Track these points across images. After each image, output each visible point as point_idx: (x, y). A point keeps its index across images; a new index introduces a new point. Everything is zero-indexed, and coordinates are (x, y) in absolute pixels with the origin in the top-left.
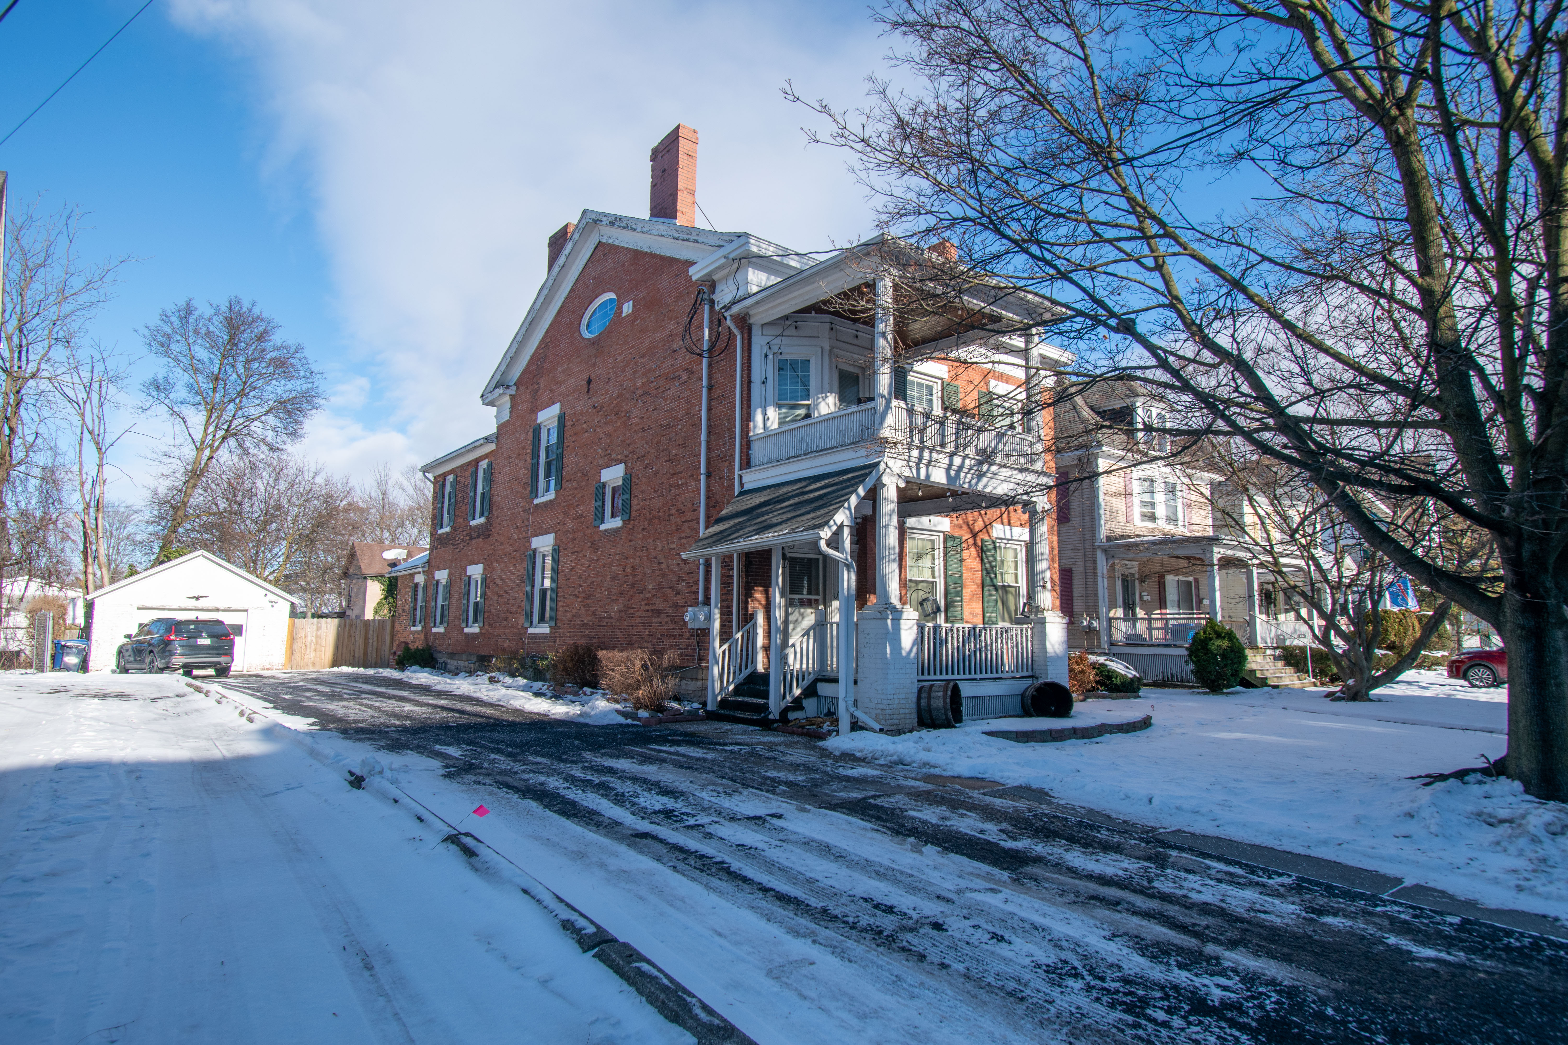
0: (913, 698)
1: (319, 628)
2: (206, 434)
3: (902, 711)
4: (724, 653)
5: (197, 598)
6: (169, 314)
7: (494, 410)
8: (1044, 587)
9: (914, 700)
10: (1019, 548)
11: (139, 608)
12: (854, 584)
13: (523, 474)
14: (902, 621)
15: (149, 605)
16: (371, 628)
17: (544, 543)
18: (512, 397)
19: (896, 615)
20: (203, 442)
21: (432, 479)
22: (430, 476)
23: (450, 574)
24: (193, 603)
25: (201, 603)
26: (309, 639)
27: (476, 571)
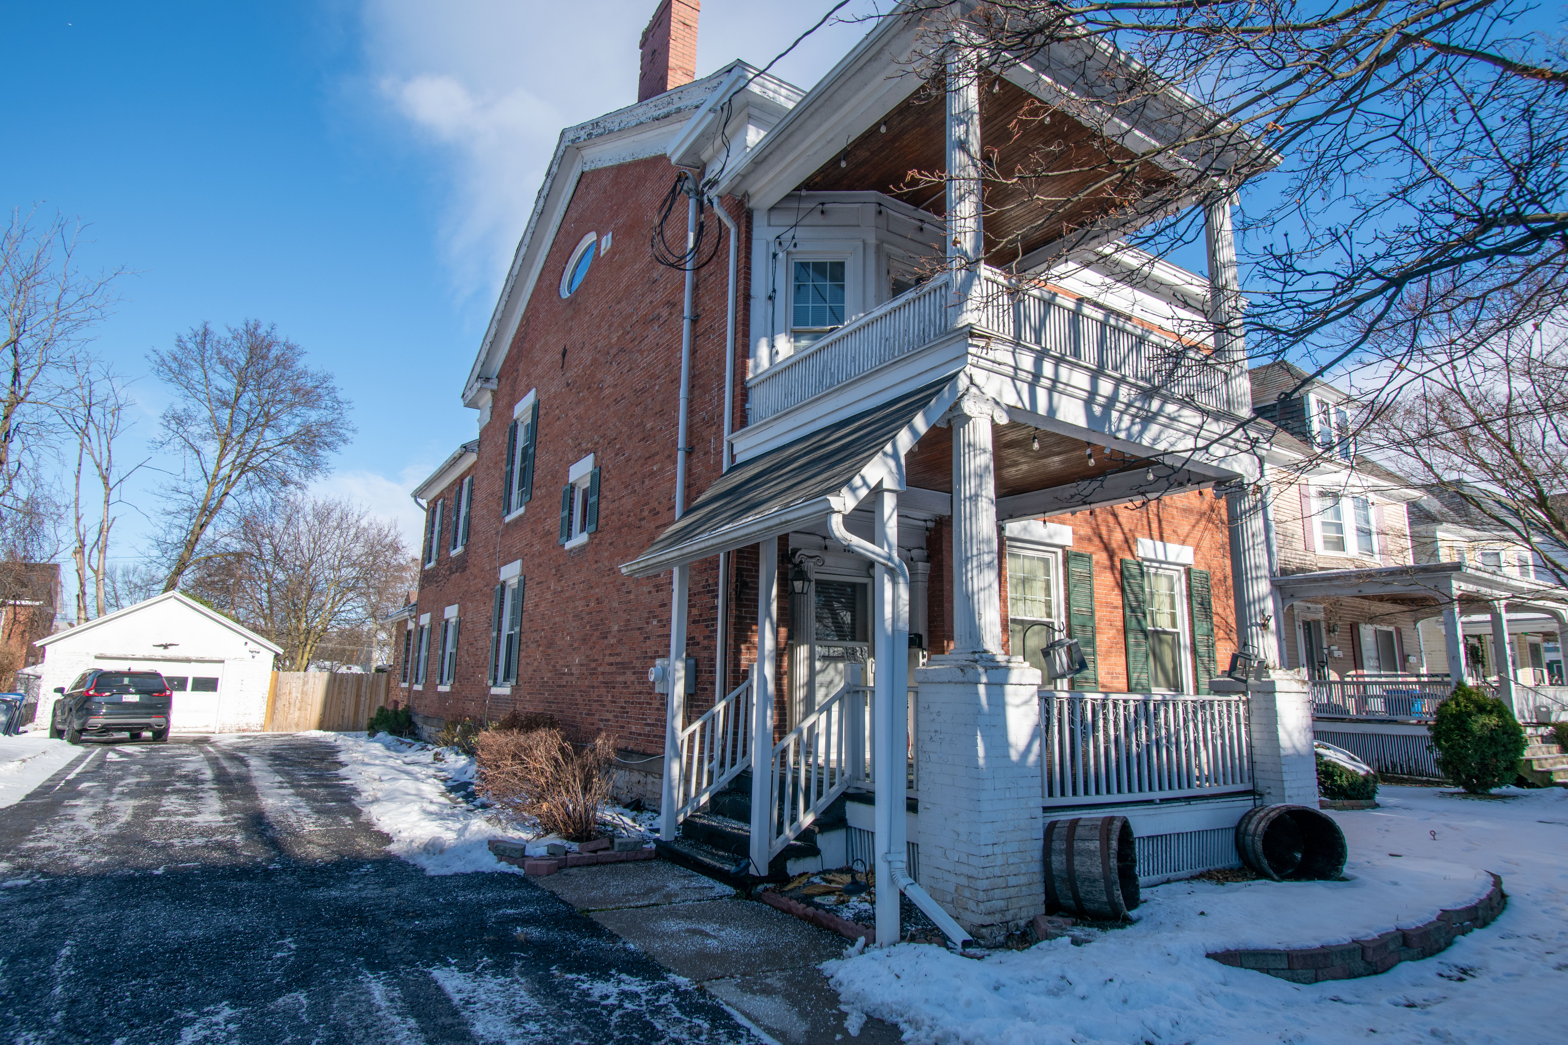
0: (1036, 849)
1: (305, 683)
2: (219, 467)
3: (1012, 881)
4: (692, 737)
5: (166, 647)
6: (185, 339)
7: (476, 413)
8: (1264, 626)
9: (1038, 854)
10: (1175, 575)
11: (96, 657)
12: (904, 610)
13: (498, 486)
14: (1009, 689)
15: (109, 654)
16: (364, 684)
17: (511, 573)
18: (494, 393)
19: (997, 675)
20: (215, 476)
21: (426, 506)
22: (424, 503)
23: (432, 619)
24: (160, 652)
25: (170, 653)
26: (294, 695)
27: (451, 612)
